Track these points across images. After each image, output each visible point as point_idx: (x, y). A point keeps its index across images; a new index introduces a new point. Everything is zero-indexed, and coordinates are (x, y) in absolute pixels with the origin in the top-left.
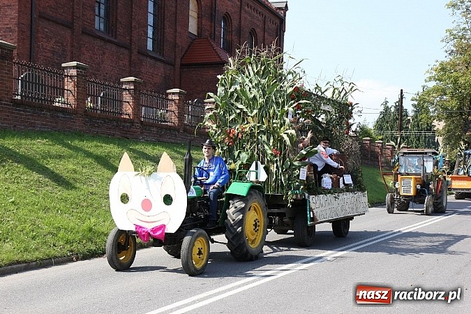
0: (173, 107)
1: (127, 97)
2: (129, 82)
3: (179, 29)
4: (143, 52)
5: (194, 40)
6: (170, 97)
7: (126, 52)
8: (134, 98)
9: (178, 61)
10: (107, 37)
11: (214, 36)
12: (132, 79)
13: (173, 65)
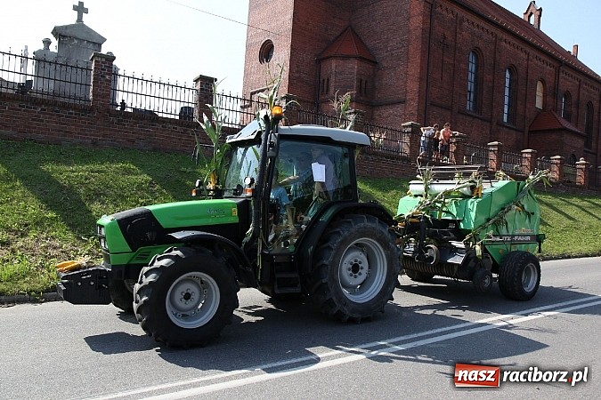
0: (527, 163)
1: (492, 156)
2: (494, 146)
3: (528, 106)
4: (501, 124)
5: (539, 113)
6: (524, 155)
7: (488, 124)
8: (498, 157)
9: (527, 128)
10: (474, 114)
11: (556, 109)
12: (496, 143)
13: (523, 132)
